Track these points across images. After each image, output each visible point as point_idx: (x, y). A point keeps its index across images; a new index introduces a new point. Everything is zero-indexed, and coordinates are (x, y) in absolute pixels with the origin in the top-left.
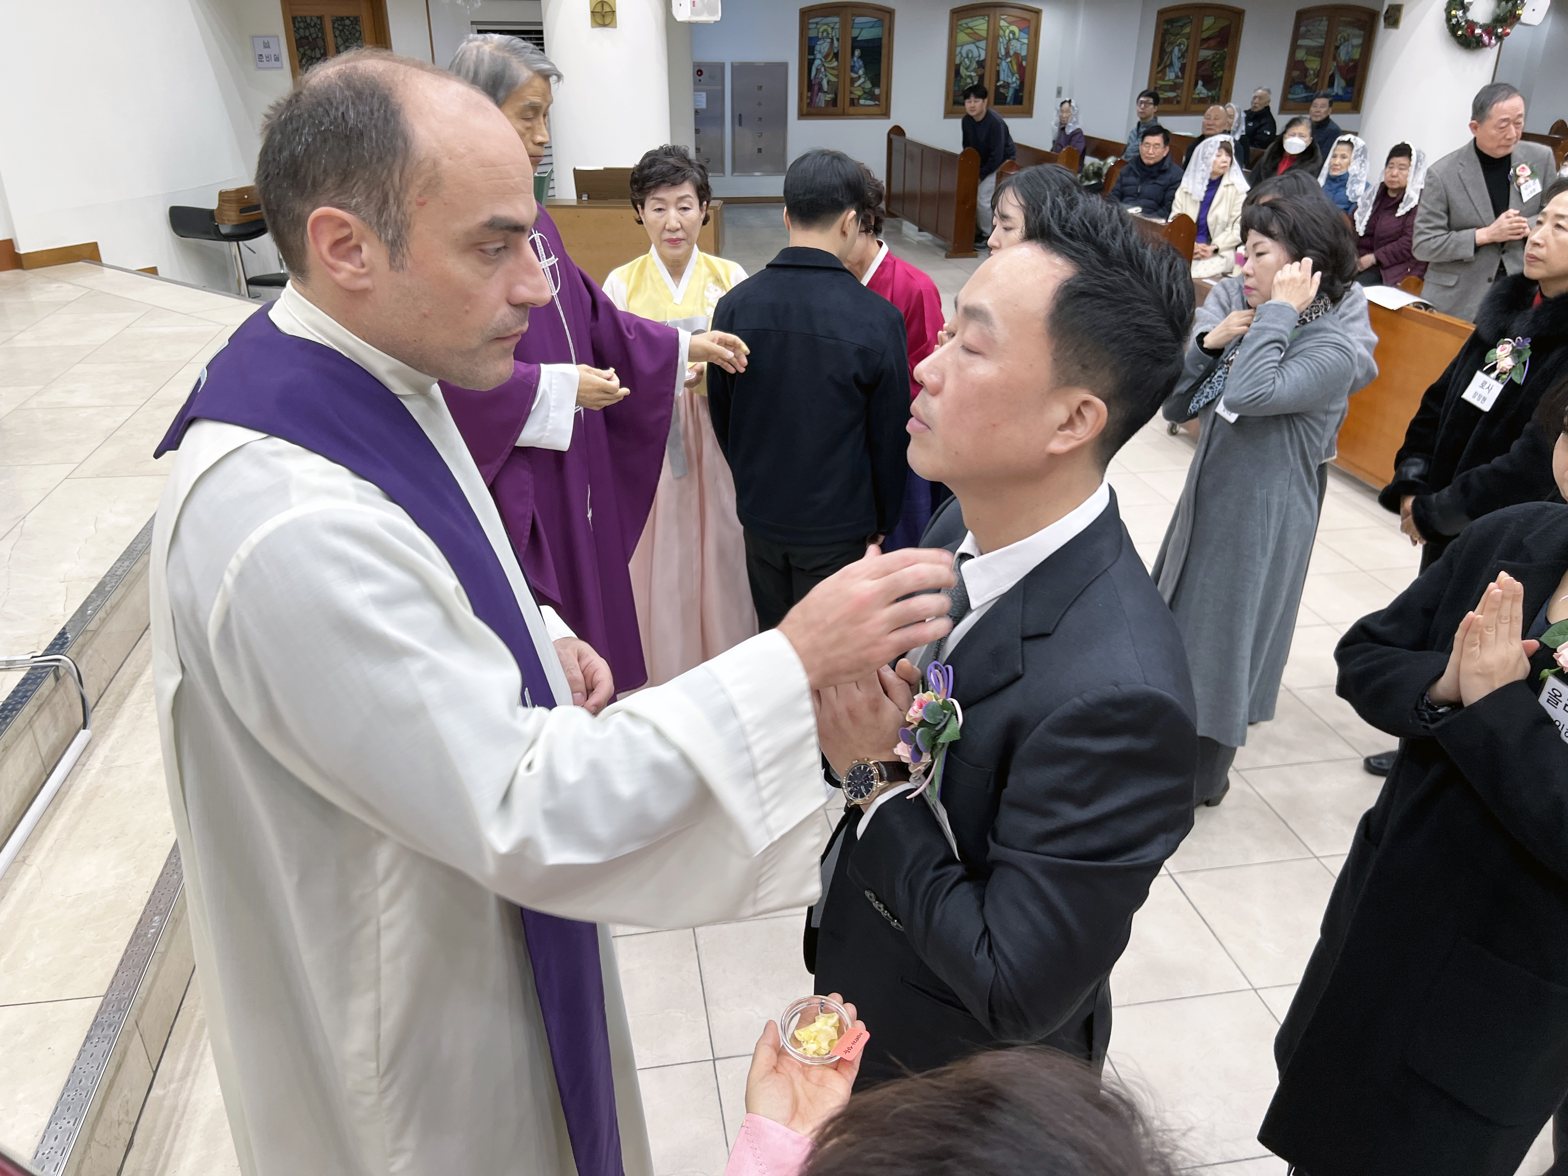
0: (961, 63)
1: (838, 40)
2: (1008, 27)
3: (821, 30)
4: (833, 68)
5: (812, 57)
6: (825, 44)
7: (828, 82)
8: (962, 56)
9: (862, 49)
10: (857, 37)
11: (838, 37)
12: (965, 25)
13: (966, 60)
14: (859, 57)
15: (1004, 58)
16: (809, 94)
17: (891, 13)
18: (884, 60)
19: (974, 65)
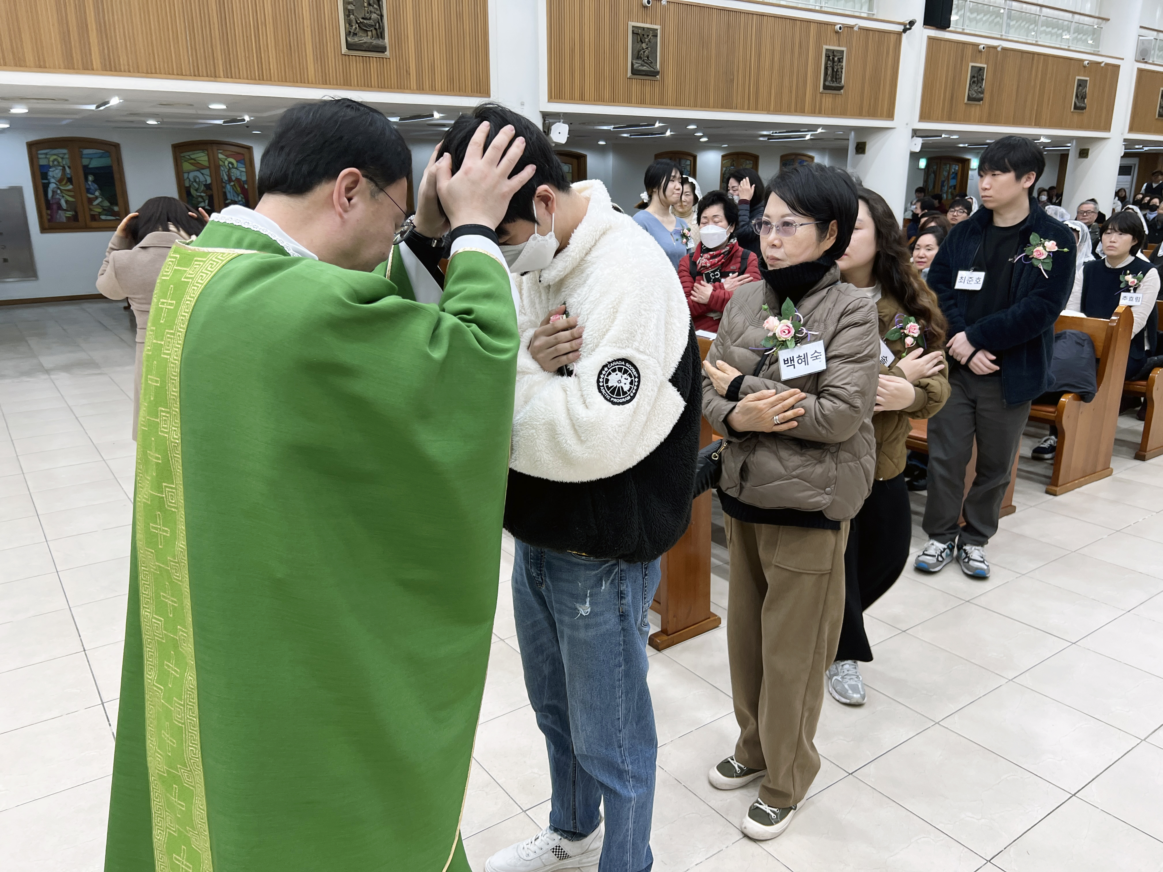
0: (190, 186)
1: (69, 167)
2: (226, 160)
3: (52, 159)
4: (69, 190)
5: (46, 181)
6: (57, 171)
7: (67, 202)
8: (190, 180)
9: (94, 174)
10: (88, 165)
11: (69, 165)
12: (188, 157)
13: (195, 184)
14: (93, 181)
15: (227, 182)
16: (49, 212)
17: (116, 147)
18: (117, 183)
19: (202, 188)
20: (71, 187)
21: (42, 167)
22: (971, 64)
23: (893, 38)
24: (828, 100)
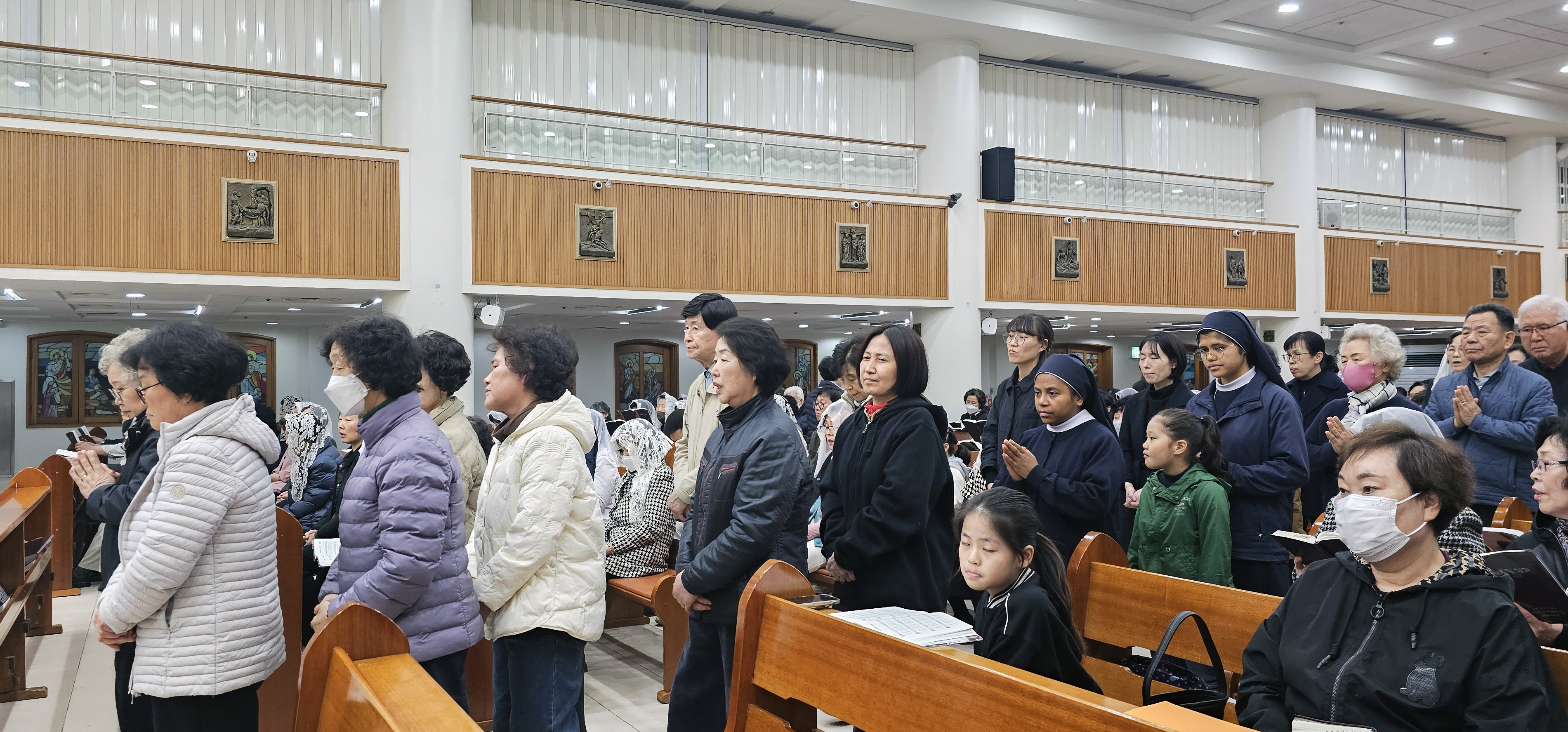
1: (70, 361)
3: (53, 353)
4: (66, 385)
6: (56, 365)
7: (61, 396)
11: (70, 358)
14: (95, 375)
16: (40, 406)
20: (69, 380)
21: (40, 360)
22: (1055, 238)
23: (935, 214)
24: (850, 277)
